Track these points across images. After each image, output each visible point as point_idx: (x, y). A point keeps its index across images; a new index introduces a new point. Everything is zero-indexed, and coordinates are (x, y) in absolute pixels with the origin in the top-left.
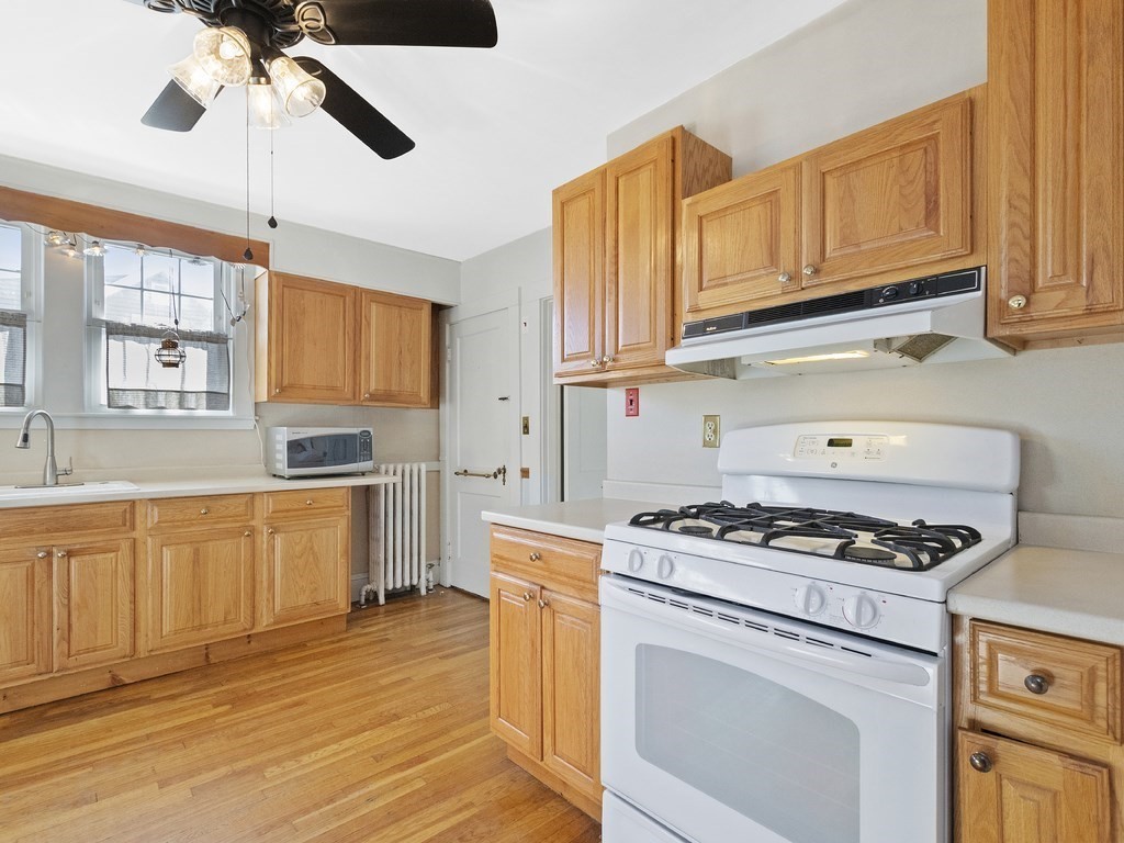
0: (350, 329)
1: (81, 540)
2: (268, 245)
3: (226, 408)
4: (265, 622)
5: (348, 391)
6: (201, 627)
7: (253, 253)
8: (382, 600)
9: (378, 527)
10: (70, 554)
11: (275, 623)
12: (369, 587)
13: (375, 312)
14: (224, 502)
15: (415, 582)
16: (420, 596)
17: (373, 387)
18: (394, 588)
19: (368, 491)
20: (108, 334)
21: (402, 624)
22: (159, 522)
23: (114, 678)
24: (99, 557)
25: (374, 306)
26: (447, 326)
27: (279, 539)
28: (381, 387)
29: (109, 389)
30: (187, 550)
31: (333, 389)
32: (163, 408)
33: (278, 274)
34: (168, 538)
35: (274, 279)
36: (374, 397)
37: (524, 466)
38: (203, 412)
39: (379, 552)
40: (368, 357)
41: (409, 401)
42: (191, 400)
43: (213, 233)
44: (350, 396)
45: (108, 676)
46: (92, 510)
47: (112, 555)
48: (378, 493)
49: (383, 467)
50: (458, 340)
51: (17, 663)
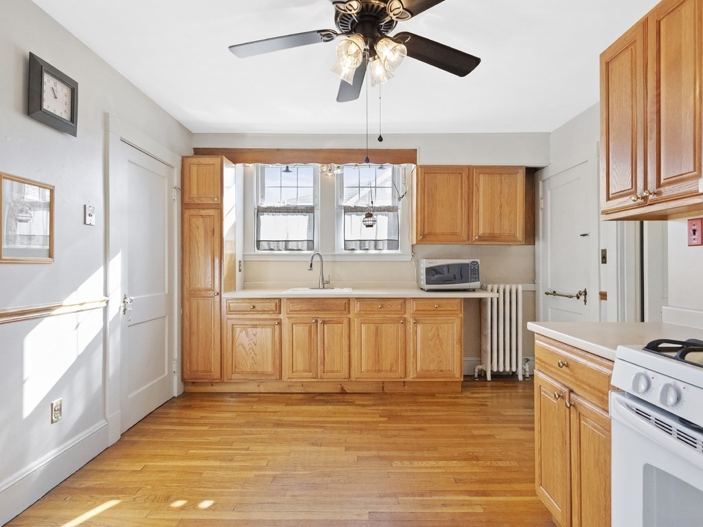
0: (465, 195)
1: (328, 316)
2: (416, 150)
3: (397, 248)
4: (411, 377)
5: (464, 236)
6: (379, 371)
7: (408, 156)
8: (489, 378)
9: (486, 327)
10: (324, 323)
11: (417, 377)
12: (480, 367)
13: (482, 180)
14: (390, 302)
15: (514, 369)
16: (518, 381)
17: (481, 232)
18: (498, 371)
19: (481, 301)
20: (345, 212)
21: (498, 397)
22: (360, 310)
23: (342, 388)
24: (335, 325)
25: (481, 177)
26: (541, 183)
27: (419, 328)
28: (487, 231)
29: (345, 241)
30: (373, 327)
31: (454, 234)
32: (367, 249)
33: (422, 167)
34: (364, 320)
35: (419, 170)
36: (482, 239)
37: (603, 290)
38: (386, 251)
39: (487, 345)
40: (478, 212)
41: (509, 240)
42: (380, 245)
43: (387, 150)
44: (465, 238)
45: (340, 386)
46: (334, 301)
47: (340, 325)
48: (486, 304)
49: (490, 287)
50: (549, 192)
51: (305, 371)
